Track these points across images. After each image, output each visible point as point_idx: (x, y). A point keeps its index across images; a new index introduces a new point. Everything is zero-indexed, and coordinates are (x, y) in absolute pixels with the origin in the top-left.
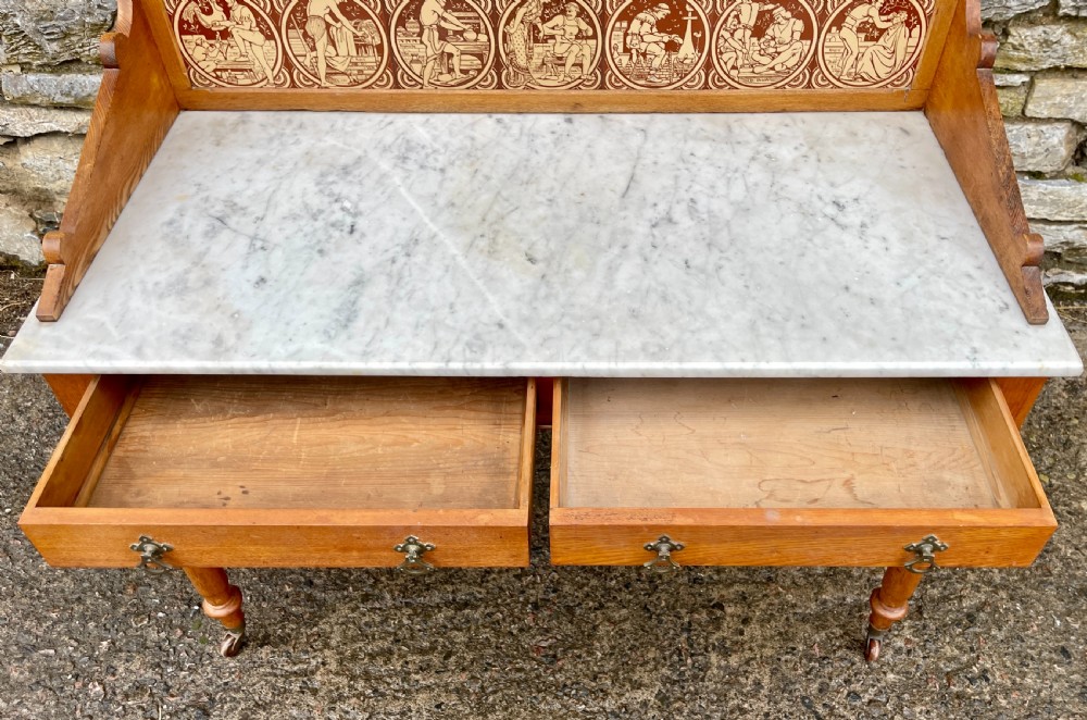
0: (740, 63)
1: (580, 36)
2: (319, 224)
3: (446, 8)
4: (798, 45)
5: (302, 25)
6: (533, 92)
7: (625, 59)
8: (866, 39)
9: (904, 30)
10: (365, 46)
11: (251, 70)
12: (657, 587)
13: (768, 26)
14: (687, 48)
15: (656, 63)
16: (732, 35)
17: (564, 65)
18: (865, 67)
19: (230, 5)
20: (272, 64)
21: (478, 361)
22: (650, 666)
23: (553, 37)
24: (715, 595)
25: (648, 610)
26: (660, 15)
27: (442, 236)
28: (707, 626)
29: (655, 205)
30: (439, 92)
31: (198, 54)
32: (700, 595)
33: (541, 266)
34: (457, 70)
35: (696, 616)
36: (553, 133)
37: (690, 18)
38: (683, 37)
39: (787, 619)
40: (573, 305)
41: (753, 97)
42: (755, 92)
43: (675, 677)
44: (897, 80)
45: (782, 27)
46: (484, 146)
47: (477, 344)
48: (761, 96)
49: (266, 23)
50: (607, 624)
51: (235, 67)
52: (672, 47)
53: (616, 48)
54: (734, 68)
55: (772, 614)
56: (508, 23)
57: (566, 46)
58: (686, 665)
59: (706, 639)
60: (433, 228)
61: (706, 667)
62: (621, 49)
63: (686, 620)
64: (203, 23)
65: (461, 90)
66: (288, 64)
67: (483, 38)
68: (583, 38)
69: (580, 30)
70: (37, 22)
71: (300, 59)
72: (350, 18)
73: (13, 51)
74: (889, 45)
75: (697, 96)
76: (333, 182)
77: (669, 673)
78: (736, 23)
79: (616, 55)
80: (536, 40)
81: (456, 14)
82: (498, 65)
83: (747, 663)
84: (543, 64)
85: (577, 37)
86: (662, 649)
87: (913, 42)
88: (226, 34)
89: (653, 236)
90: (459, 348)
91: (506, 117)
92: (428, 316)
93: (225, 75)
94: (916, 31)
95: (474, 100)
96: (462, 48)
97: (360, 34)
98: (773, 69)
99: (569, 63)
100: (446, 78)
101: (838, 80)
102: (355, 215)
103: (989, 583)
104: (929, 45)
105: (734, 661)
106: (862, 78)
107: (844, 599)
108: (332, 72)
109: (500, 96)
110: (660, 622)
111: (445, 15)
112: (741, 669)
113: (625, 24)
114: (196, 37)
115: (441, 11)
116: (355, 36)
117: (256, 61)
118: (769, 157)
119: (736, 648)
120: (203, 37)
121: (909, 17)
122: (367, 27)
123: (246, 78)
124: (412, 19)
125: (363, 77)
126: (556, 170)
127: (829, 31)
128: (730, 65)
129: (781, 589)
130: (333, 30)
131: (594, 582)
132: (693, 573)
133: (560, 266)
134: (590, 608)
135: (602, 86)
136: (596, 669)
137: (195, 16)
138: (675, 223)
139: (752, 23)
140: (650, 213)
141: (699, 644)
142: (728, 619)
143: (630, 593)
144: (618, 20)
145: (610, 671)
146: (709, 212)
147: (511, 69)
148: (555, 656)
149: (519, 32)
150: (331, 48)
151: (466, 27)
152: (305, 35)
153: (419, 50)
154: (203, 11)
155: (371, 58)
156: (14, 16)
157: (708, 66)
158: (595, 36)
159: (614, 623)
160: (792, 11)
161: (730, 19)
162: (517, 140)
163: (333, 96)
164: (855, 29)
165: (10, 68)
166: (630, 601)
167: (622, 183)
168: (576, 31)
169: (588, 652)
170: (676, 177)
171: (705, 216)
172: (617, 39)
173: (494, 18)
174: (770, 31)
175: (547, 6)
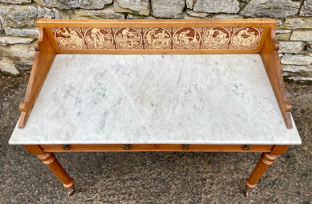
0: (209, 43)
1: (165, 37)
2: (95, 93)
4: (225, 39)
5: (90, 35)
6: (153, 50)
7: (178, 42)
8: (244, 38)
9: (254, 36)
10: (107, 39)
12: (188, 174)
13: (217, 35)
14: (195, 40)
15: (186, 43)
16: (207, 37)
17: (161, 44)
18: (244, 44)
19: (70, 30)
20: (82, 43)
21: (138, 140)
22: (186, 198)
23: (158, 38)
24: (204, 176)
25: (185, 181)
26: (187, 33)
27: (128, 97)
28: (201, 186)
29: (186, 86)
30: (127, 50)
31: (61, 41)
32: (200, 176)
33: (155, 107)
34: (132, 45)
35: (199, 183)
36: (158, 61)
37: (195, 33)
38: (194, 37)
39: (223, 183)
40: (164, 121)
41: (213, 51)
42: (213, 50)
43: (193, 202)
44: (252, 46)
45: (221, 35)
46: (140, 66)
47: (137, 135)
48: (215, 51)
49: (80, 34)
50: (174, 185)
51: (71, 44)
52: (190, 40)
54: (207, 44)
55: (219, 182)
56: (146, 34)
57: (162, 40)
58: (195, 198)
59: (201, 190)
60: (126, 94)
61: (200, 199)
62: (177, 40)
63: (196, 184)
64: (63, 35)
65: (134, 49)
66: (86, 43)
67: (139, 38)
69: (166, 36)
70: (15, 16)
71: (89, 42)
72: (103, 33)
73: (8, 23)
74: (250, 39)
75: (198, 51)
76: (99, 79)
77: (191, 200)
78: (208, 34)
79: (175, 41)
80: (154, 38)
82: (143, 44)
83: (212, 197)
84: (156, 43)
85: (165, 38)
86: (189, 193)
87: (257, 38)
88: (69, 37)
89: (186, 97)
90: (133, 136)
91: (145, 56)
92: (124, 125)
93: (68, 46)
94: (257, 36)
95: (137, 52)
96: (133, 40)
97: (106, 37)
98: (218, 44)
99: (163, 43)
100: (129, 46)
101: (236, 47)
102: (105, 90)
103: (279, 172)
104: (261, 39)
105: (209, 196)
106: (243, 46)
107: (239, 177)
108: (98, 45)
109: (144, 51)
110: (189, 184)
111: (129, 33)
112: (210, 199)
113: (178, 35)
114: (60, 38)
115: (128, 32)
116: (104, 37)
117: (77, 43)
118: (217, 70)
119: (209, 193)
120: (63, 38)
121: (256, 33)
122: (108, 35)
123: (74, 46)
124: (120, 34)
125: (107, 46)
126: (159, 74)
127: (234, 36)
128: (206, 43)
129: (222, 174)
131: (170, 172)
132: (198, 169)
133: (160, 107)
134: (169, 180)
135: (172, 48)
136: (171, 199)
137: (60, 33)
138: (192, 92)
139: (212, 34)
140: (185, 89)
141: (199, 191)
142: (207, 183)
143: (180, 175)
144: (176, 34)
145: (175, 199)
146: (201, 88)
147: (147, 45)
148: (159, 195)
149: (149, 36)
150: (98, 40)
151: (135, 35)
152: (91, 37)
154: (63, 32)
155: (109, 42)
156: (8, 15)
157: (201, 44)
158: (170, 37)
159: (176, 185)
160: (223, 32)
161: (206, 34)
162: (149, 64)
163: (98, 51)
164: (241, 35)
165: (7, 27)
166: (180, 178)
167: (177, 78)
168: (164, 36)
169: (168, 194)
170: (192, 76)
171: (200, 90)
172: (176, 38)
173: (142, 33)
174: (217, 36)
175: (156, 31)
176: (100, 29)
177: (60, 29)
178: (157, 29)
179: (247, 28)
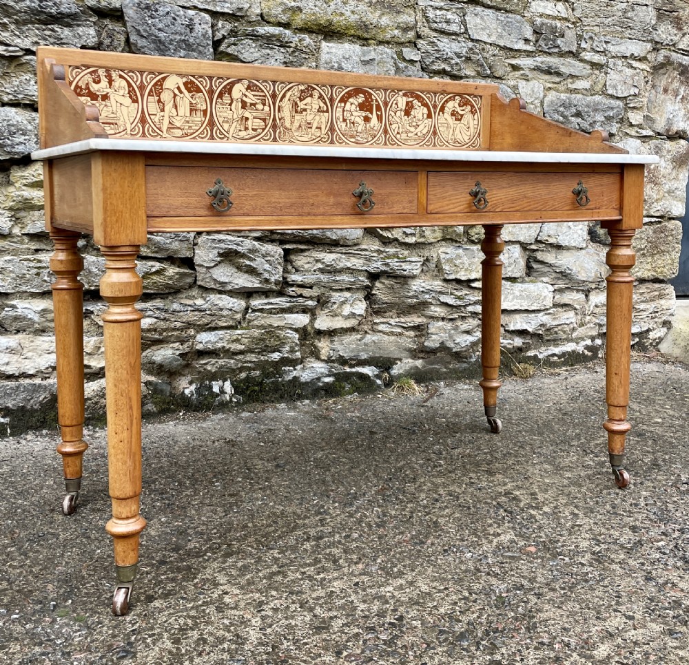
0: (400, 130)
1: (320, 110)
3: (247, 89)
4: (426, 121)
6: (294, 144)
7: (343, 125)
9: (471, 115)
10: (196, 110)
11: (116, 124)
13: (411, 110)
14: (374, 120)
15: (359, 130)
16: (395, 114)
17: (311, 128)
18: (458, 136)
19: (114, 78)
23: (305, 110)
26: (360, 101)
34: (250, 128)
37: (374, 103)
45: (418, 111)
49: (135, 92)
51: (105, 121)
52: (367, 119)
53: (339, 119)
54: (398, 133)
56: (281, 100)
57: (312, 116)
62: (341, 120)
64: (92, 89)
65: (252, 142)
66: (143, 121)
67: (267, 108)
68: (321, 112)
69: (320, 107)
71: (152, 117)
72: (189, 91)
74: (466, 123)
78: (396, 107)
79: (338, 122)
80: (296, 112)
81: (253, 93)
82: (274, 126)
84: (300, 126)
85: (318, 111)
88: (105, 97)
96: (254, 114)
98: (417, 134)
99: (315, 126)
100: (243, 134)
104: (483, 123)
106: (457, 142)
111: (247, 93)
113: (343, 104)
115: (244, 91)
116: (191, 103)
117: (122, 119)
120: (89, 99)
121: (472, 109)
122: (199, 98)
124: (227, 95)
125: (192, 131)
128: (396, 131)
130: (177, 98)
135: (332, 142)
137: (87, 84)
139: (404, 108)
144: (339, 102)
147: (282, 129)
149: (287, 106)
150: (174, 110)
151: (258, 101)
152: (159, 101)
153: (228, 114)
154: (94, 82)
157: (386, 132)
158: (327, 111)
161: (394, 105)
164: (450, 114)
168: (317, 107)
172: (339, 113)
173: (274, 96)
174: (412, 113)
175: (302, 91)
176: (185, 80)
177: (91, 73)
178: (302, 87)
179: (457, 97)
